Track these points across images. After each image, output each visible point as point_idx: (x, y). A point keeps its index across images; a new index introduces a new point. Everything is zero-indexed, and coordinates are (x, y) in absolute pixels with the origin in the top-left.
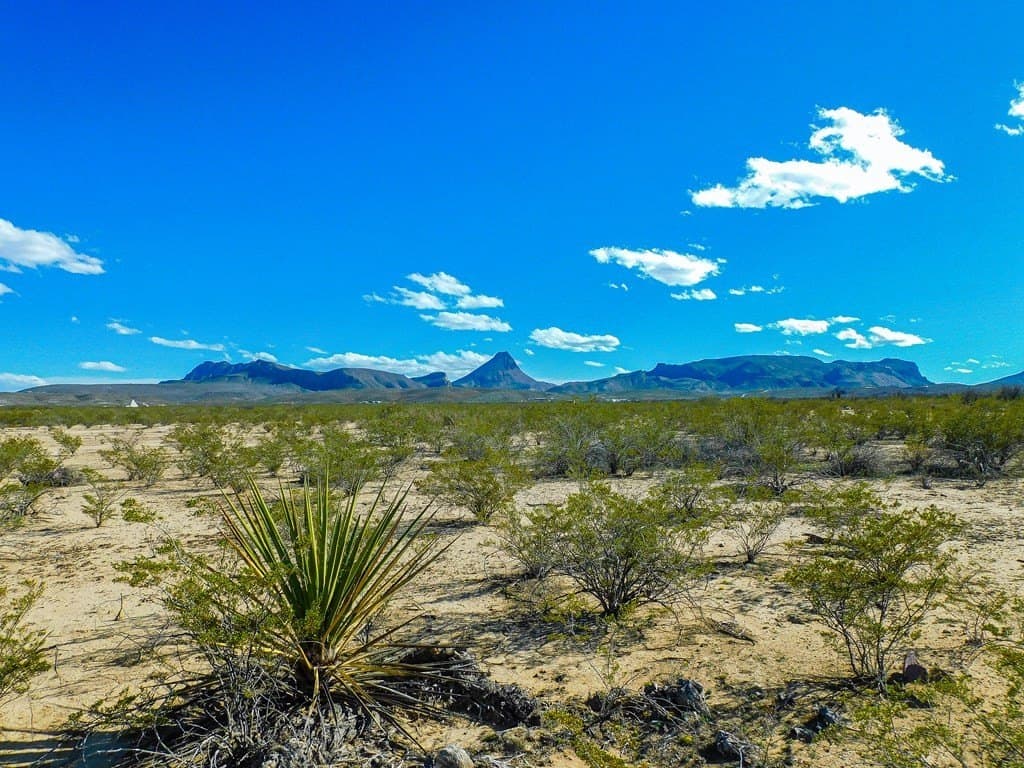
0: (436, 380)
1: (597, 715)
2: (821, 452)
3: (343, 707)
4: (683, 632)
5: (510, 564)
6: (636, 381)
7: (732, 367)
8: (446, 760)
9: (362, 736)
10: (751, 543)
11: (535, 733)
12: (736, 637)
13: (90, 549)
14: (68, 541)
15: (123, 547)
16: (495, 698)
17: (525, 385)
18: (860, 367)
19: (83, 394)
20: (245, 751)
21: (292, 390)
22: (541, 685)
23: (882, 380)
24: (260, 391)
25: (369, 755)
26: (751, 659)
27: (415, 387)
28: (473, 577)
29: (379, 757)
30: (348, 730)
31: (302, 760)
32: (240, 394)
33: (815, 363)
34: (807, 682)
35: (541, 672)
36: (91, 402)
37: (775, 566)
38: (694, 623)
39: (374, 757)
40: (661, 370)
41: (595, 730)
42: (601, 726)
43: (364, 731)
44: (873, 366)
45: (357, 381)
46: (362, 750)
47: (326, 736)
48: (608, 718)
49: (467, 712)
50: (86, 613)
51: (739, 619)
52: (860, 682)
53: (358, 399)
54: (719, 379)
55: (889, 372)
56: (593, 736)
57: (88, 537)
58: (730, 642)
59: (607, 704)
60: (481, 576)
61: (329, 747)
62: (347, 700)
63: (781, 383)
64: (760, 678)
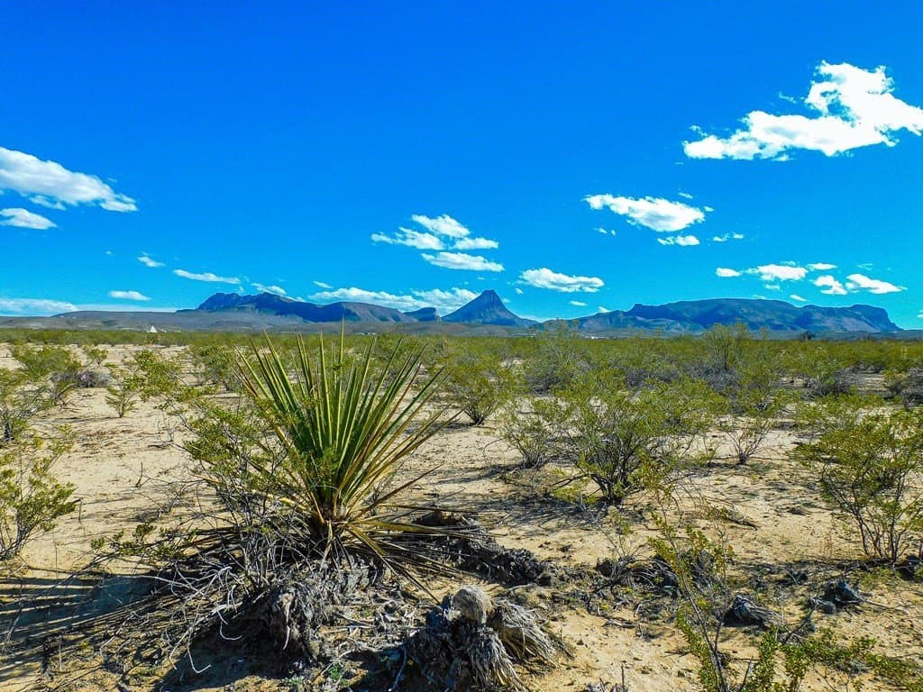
0: (427, 315)
1: (608, 579)
2: (799, 382)
3: (356, 558)
4: (684, 516)
5: (511, 455)
6: (614, 320)
7: (707, 309)
8: (465, 599)
9: (374, 585)
10: (744, 446)
11: (546, 592)
12: (737, 522)
13: (114, 433)
14: (93, 427)
15: (143, 433)
16: (505, 559)
17: (511, 322)
18: (830, 312)
19: (109, 320)
20: (260, 591)
21: (295, 321)
22: (545, 554)
23: (851, 325)
24: (265, 321)
25: (383, 601)
26: (755, 542)
27: (407, 321)
28: (473, 466)
29: (391, 603)
30: (360, 578)
31: (319, 597)
32: (248, 324)
33: (784, 308)
34: (816, 562)
35: (546, 543)
36: (115, 327)
37: (768, 468)
38: (694, 509)
39: (387, 603)
40: (639, 310)
41: (607, 592)
42: (611, 589)
43: (376, 581)
44: (843, 312)
45: (355, 314)
46: (376, 596)
47: (340, 581)
48: (618, 582)
49: (477, 571)
50: (109, 481)
51: (738, 508)
52: (870, 565)
53: (355, 331)
54: (691, 320)
55: (858, 318)
56: (605, 598)
57: (111, 424)
58: (732, 527)
59: (617, 570)
60: (479, 465)
61: (343, 590)
62: (362, 553)
63: (753, 326)
64: (767, 556)
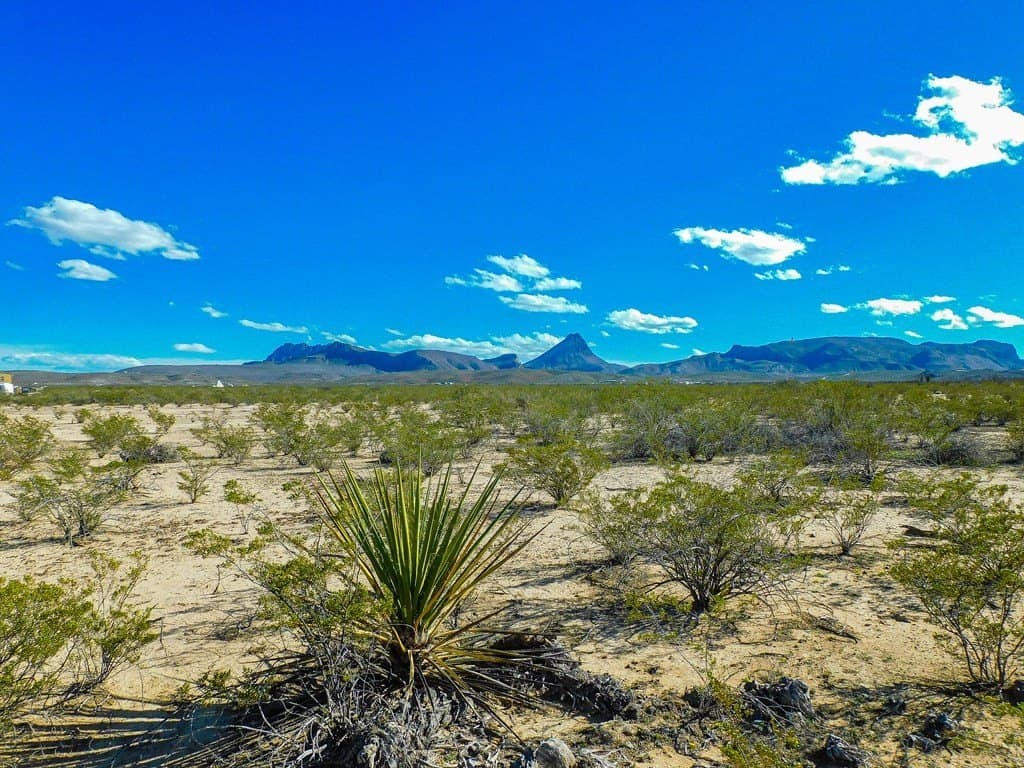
0: (508, 362)
1: (696, 710)
2: (914, 439)
3: (438, 691)
4: (779, 626)
5: (594, 550)
6: (710, 364)
7: (811, 349)
8: (548, 753)
9: (457, 722)
10: (846, 534)
11: (632, 727)
12: (835, 633)
13: (187, 524)
14: (166, 516)
15: (217, 523)
16: (589, 689)
17: (596, 368)
18: (951, 349)
19: (174, 374)
20: (343, 732)
21: (368, 371)
22: (633, 677)
23: (975, 363)
24: (336, 373)
25: (466, 742)
26: (855, 658)
27: (486, 369)
28: (557, 562)
29: (475, 745)
30: (443, 716)
31: (402, 745)
32: (318, 375)
33: (901, 345)
34: (918, 686)
35: (633, 663)
36: (180, 382)
37: (872, 559)
38: (790, 617)
39: (471, 744)
40: (738, 352)
41: (695, 726)
42: (700, 723)
43: (459, 717)
44: (965, 348)
45: (430, 363)
46: (459, 737)
47: (423, 721)
48: (706, 714)
49: (561, 702)
50: (186, 587)
51: (838, 614)
52: (976, 689)
53: (430, 381)
54: (797, 362)
55: (983, 355)
56: (693, 733)
57: (184, 512)
58: (830, 639)
59: (706, 701)
60: (564, 560)
61: (426, 733)
62: (441, 684)
63: (864, 366)
64: (866, 677)
